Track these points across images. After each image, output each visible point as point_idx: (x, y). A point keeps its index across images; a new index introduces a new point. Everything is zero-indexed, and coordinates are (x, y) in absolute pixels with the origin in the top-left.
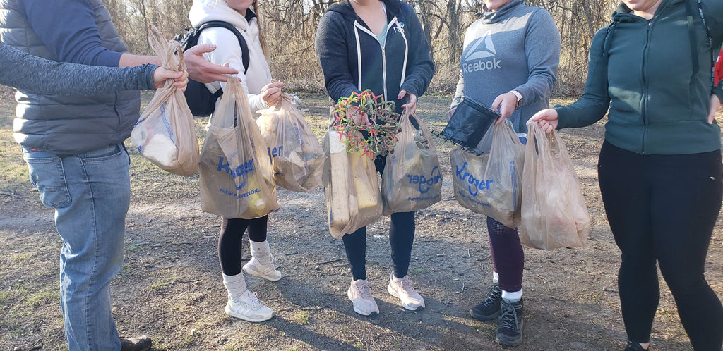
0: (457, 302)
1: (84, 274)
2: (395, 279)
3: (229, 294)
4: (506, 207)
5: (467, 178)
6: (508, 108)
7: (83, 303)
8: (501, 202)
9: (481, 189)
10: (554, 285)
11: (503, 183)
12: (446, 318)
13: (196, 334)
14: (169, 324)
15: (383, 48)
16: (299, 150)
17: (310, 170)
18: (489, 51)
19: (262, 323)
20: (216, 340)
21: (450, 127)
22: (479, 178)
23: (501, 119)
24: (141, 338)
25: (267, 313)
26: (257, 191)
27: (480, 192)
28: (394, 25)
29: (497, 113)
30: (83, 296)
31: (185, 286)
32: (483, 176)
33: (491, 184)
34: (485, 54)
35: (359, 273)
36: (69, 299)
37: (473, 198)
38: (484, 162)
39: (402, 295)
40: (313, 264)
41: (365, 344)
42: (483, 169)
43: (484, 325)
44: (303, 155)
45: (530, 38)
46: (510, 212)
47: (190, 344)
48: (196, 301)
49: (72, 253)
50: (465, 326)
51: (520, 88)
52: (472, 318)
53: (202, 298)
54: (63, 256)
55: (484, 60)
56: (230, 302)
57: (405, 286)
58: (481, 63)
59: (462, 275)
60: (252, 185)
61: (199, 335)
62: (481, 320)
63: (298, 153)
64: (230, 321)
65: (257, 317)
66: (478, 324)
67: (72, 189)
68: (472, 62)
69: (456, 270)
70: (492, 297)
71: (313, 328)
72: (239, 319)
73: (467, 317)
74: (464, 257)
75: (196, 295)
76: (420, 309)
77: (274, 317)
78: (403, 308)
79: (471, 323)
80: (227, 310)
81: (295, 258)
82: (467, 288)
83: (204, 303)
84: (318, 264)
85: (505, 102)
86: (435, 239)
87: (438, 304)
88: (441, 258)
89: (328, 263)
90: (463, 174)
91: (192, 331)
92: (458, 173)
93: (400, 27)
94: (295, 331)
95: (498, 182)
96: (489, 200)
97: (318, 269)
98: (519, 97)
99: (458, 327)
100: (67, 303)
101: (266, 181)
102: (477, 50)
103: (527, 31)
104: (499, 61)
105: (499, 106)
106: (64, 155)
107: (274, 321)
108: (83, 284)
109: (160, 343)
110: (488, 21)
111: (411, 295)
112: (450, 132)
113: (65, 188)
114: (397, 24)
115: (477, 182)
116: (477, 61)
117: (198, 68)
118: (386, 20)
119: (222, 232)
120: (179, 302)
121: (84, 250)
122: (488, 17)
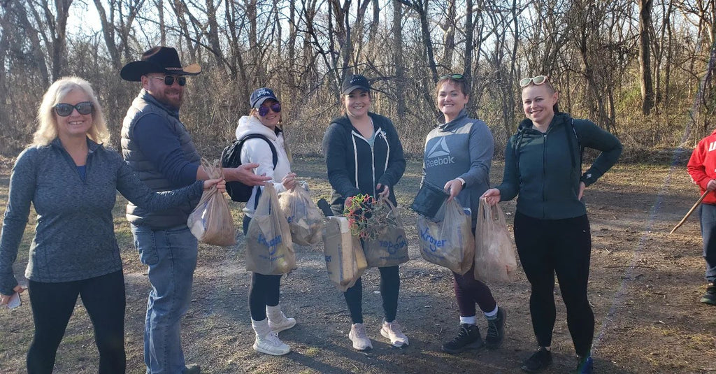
0: (435, 341)
1: (165, 310)
2: (386, 323)
3: (257, 335)
4: (455, 259)
5: (429, 239)
6: (454, 190)
7: (163, 331)
8: (453, 256)
9: (438, 246)
10: (514, 328)
11: (453, 242)
12: (424, 352)
13: (231, 364)
14: (211, 357)
15: (372, 148)
16: (305, 218)
17: (314, 231)
18: (445, 151)
19: (282, 356)
20: (248, 368)
21: (416, 202)
22: (437, 239)
23: (451, 197)
24: (193, 365)
25: (286, 348)
26: (283, 256)
27: (438, 248)
28: (380, 133)
29: (448, 194)
30: (163, 326)
31: (220, 330)
32: (439, 238)
33: (445, 243)
34: (442, 153)
35: (357, 318)
36: (154, 328)
37: (433, 253)
38: (440, 227)
39: (390, 335)
40: (322, 314)
41: (360, 369)
42: (440, 232)
43: (451, 357)
44: (308, 221)
45: (472, 140)
46: (459, 263)
47: (229, 370)
48: (230, 342)
49: (158, 296)
50: (437, 357)
51: (463, 175)
52: (444, 352)
53: (235, 339)
54: (151, 298)
55: (442, 157)
56: (257, 341)
57: (394, 329)
58: (439, 160)
59: (443, 321)
60: (279, 252)
61: (235, 364)
62: (451, 354)
63: (305, 220)
64: (257, 355)
65: (278, 352)
66: (448, 356)
67: (159, 251)
68: (434, 159)
69: (439, 318)
70: (460, 336)
71: (321, 359)
72: (264, 354)
73: (440, 351)
74: (447, 308)
75: (230, 337)
76: (404, 346)
77: (291, 352)
78: (392, 345)
79: (442, 355)
80: (255, 346)
81: (308, 310)
82: (444, 331)
83: (237, 343)
84: (326, 314)
85: (453, 185)
86: (426, 294)
87: (420, 342)
88: (428, 309)
89: (334, 313)
90: (426, 236)
91: (229, 361)
92: (423, 235)
93: (383, 135)
94: (307, 362)
95: (450, 241)
96: (445, 254)
97: (326, 318)
98: (463, 182)
99: (432, 358)
100: (153, 330)
101: (289, 250)
102: (435, 151)
103: (470, 135)
104: (453, 158)
105: (449, 188)
106: (155, 230)
107: (291, 354)
108: (164, 317)
109: (206, 370)
110: (442, 130)
111: (398, 336)
112: (415, 206)
113: (155, 252)
114: (382, 132)
115: (436, 241)
116: (437, 158)
117: (247, 178)
118: (373, 130)
119: (251, 287)
120: (218, 342)
121: (166, 294)
122: (441, 127)
